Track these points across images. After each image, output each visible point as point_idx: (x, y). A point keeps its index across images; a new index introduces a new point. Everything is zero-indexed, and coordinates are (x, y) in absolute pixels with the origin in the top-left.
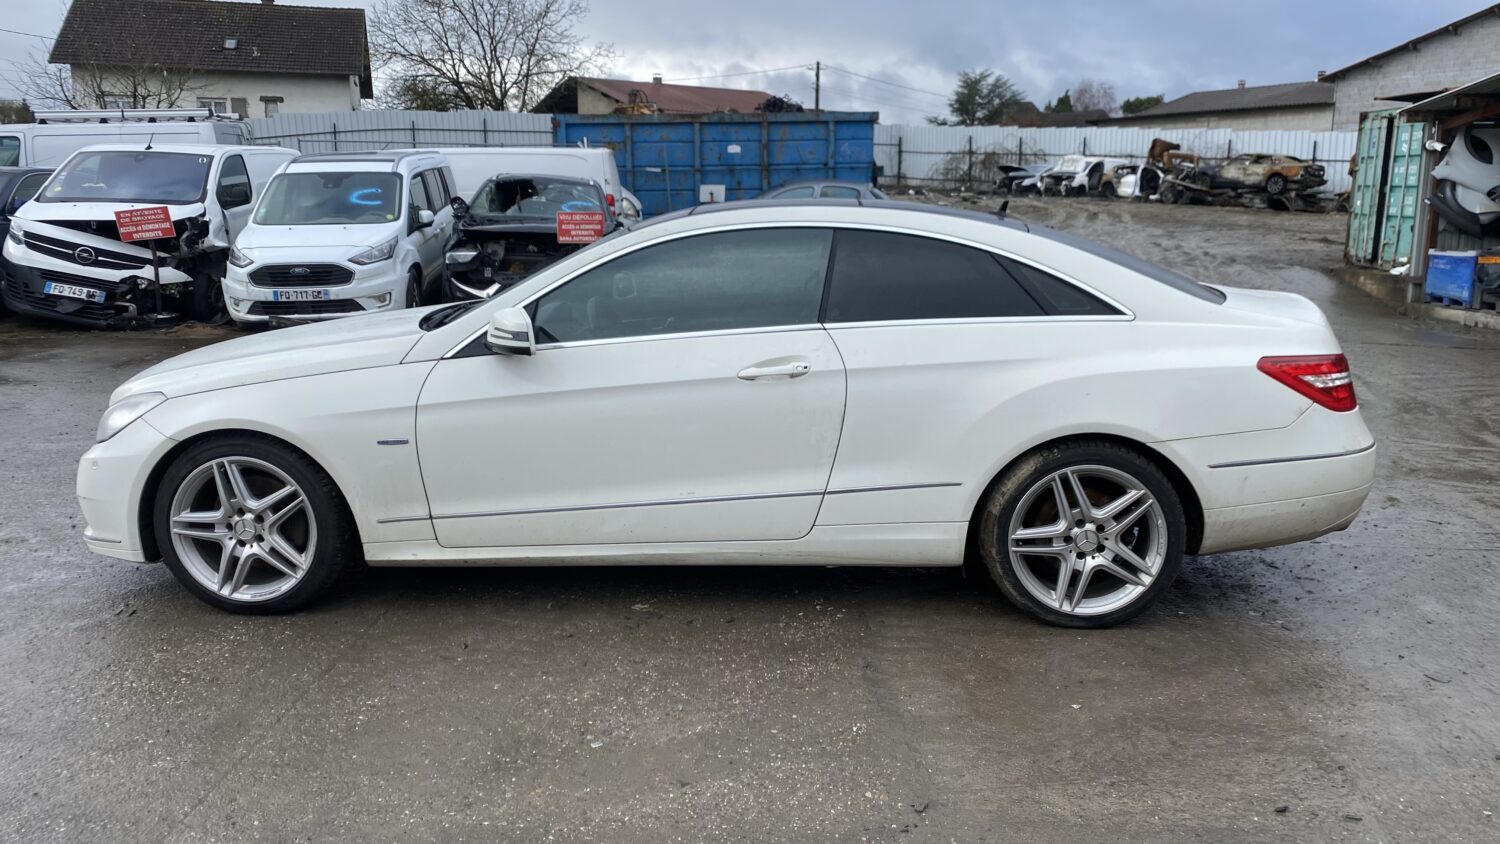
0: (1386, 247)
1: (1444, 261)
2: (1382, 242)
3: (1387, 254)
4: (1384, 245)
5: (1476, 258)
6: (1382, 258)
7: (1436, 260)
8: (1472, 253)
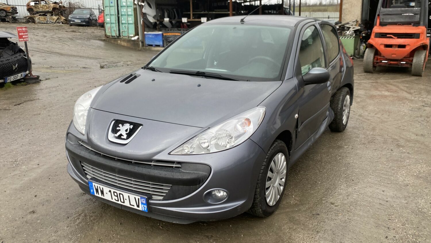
0: (123, 33)
1: (151, 35)
2: (121, 31)
3: (124, 34)
4: (122, 32)
5: (163, 34)
6: (122, 35)
7: (148, 35)
8: (160, 33)
